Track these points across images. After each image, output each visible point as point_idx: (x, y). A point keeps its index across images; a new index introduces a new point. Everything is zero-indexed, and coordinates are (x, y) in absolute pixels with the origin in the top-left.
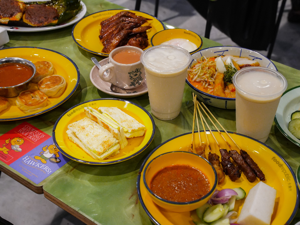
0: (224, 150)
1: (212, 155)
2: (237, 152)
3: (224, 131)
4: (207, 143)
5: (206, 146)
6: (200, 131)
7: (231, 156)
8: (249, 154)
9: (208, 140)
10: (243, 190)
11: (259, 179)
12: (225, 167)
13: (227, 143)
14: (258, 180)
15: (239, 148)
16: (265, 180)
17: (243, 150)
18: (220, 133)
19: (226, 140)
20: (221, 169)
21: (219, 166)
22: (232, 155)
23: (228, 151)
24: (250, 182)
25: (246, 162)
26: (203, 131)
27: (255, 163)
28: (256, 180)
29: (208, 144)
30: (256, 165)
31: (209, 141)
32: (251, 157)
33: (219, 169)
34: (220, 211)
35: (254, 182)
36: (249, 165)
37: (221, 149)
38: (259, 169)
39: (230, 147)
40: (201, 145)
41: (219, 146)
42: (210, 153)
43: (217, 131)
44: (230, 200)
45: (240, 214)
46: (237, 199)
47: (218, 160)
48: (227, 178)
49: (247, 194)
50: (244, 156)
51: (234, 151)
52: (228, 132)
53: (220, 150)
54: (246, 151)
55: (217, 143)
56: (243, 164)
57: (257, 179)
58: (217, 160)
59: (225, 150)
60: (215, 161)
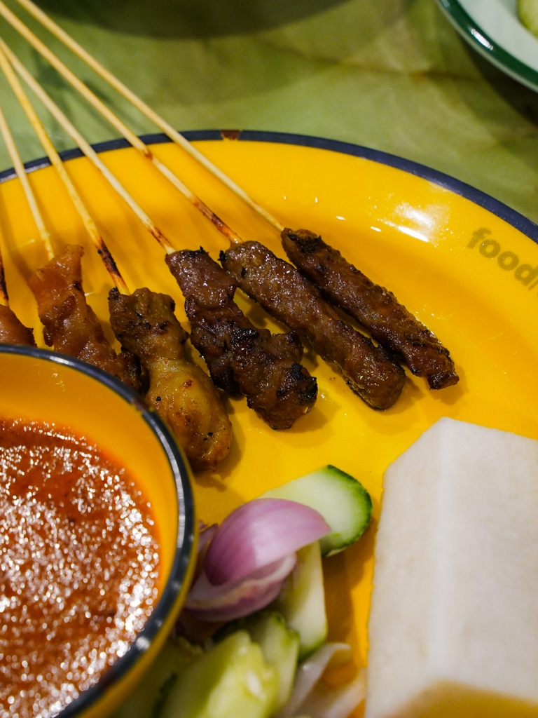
0: (192, 254)
1: (131, 301)
2: (264, 252)
3: (164, 138)
4: (83, 234)
5: (81, 252)
6: (27, 166)
7: (239, 280)
8: (335, 247)
9: (86, 218)
10: (350, 478)
11: (420, 382)
12: (217, 356)
13: (199, 205)
14: (416, 388)
15: (272, 219)
16: (457, 379)
17: (294, 229)
18: (149, 156)
19: (187, 193)
20: (198, 373)
21: (185, 357)
22: (244, 273)
23: (215, 257)
24: (375, 408)
25: (327, 298)
26: (47, 161)
27: (379, 290)
28: (406, 390)
29: (94, 237)
30: (388, 302)
31: (91, 213)
32: (350, 261)
33: (189, 384)
34: (248, 694)
35: (398, 406)
36: (347, 314)
37: (170, 251)
38: (412, 322)
39: (220, 229)
40: (51, 256)
41: (159, 237)
42: (114, 295)
43: (123, 143)
44: (290, 580)
45: (368, 650)
46: (333, 553)
47: (168, 325)
48: (244, 418)
49: (375, 494)
50: (311, 263)
51: (247, 245)
52: (190, 136)
53: (168, 258)
54: (317, 231)
55: (144, 218)
56: (315, 319)
57: (410, 381)
58: (164, 327)
59: (200, 255)
60: (155, 339)
